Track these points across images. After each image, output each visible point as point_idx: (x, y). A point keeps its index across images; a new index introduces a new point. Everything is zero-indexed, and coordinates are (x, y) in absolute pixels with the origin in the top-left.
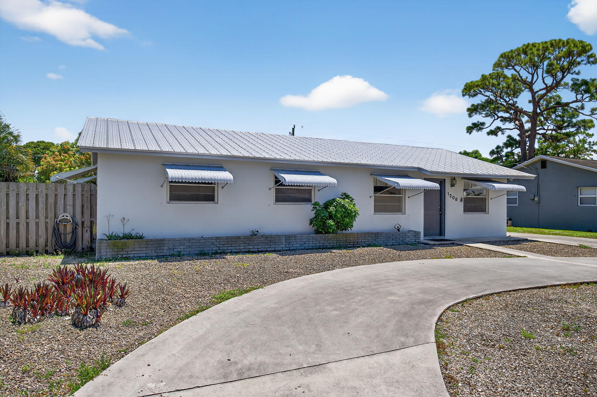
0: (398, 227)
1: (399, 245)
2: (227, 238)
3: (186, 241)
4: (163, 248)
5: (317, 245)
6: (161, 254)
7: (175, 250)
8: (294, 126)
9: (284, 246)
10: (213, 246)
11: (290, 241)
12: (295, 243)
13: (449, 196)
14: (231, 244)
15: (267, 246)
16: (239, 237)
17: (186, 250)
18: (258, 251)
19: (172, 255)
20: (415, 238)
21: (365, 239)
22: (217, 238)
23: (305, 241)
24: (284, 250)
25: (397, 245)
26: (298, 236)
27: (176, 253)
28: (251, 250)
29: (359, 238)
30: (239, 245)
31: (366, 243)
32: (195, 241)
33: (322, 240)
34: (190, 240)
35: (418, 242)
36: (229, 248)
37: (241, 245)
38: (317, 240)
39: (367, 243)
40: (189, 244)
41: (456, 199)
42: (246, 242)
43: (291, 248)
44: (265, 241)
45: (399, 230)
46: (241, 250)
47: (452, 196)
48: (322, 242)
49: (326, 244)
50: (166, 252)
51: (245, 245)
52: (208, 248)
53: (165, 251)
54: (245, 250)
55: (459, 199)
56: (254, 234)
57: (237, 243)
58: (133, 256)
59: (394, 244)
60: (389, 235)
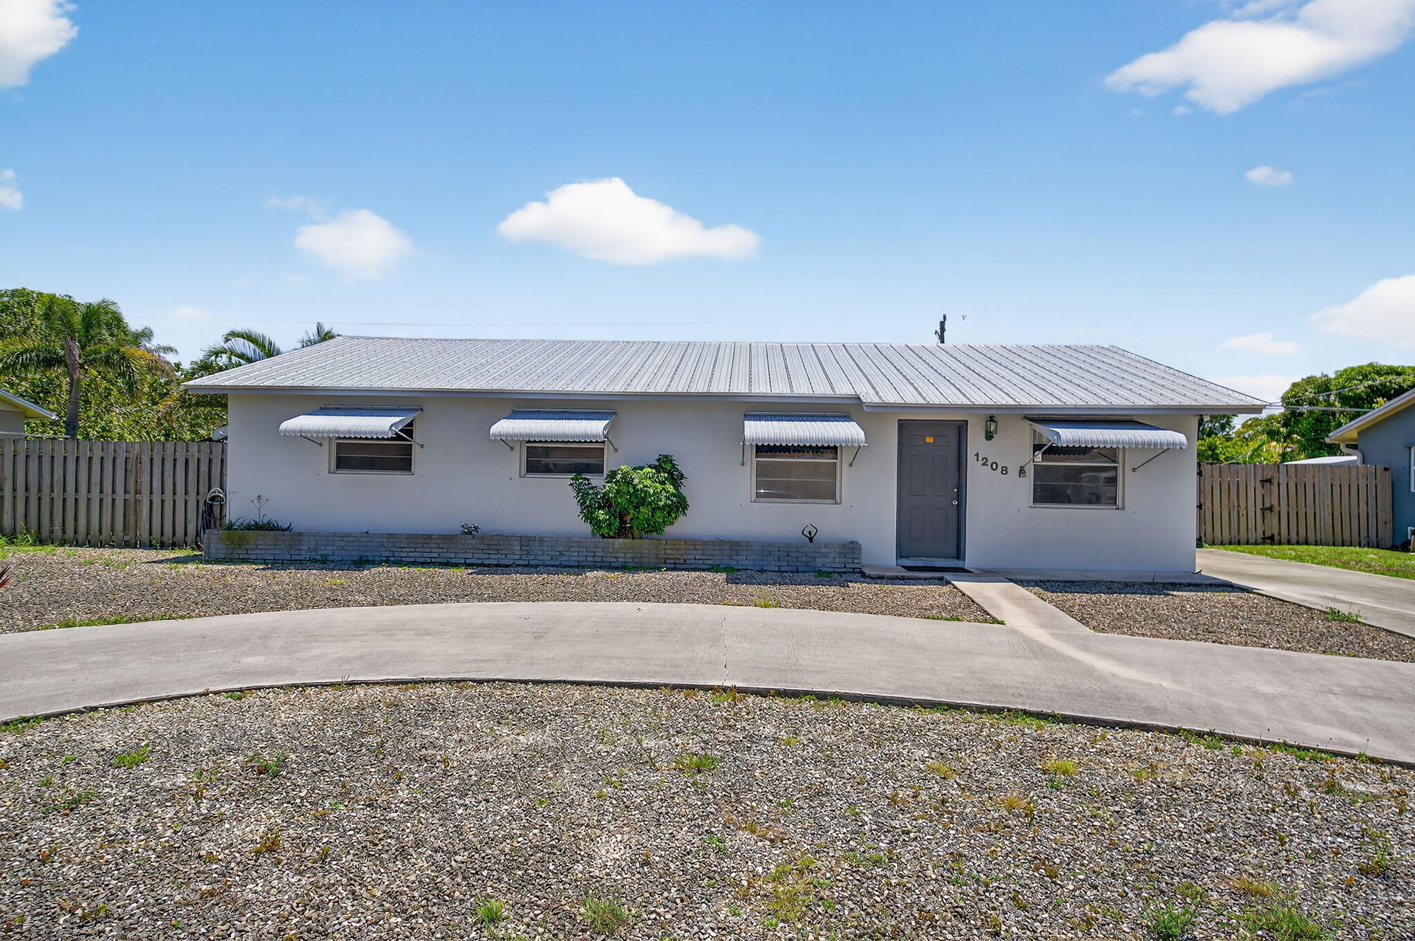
0: (810, 533)
1: (797, 572)
2: (408, 536)
3: (336, 539)
4: (300, 547)
5: (590, 559)
6: (298, 557)
7: (320, 553)
8: (945, 317)
9: (518, 557)
10: (383, 549)
11: (528, 548)
12: (540, 553)
13: (981, 462)
14: (415, 548)
15: (482, 556)
16: (430, 537)
17: (337, 553)
18: (465, 563)
19: (316, 561)
20: (843, 560)
21: (703, 554)
22: (391, 536)
23: (561, 549)
24: (517, 566)
25: (792, 572)
26: (546, 539)
27: (319, 557)
28: (453, 561)
29: (688, 552)
30: (429, 550)
31: (706, 562)
32: (351, 539)
33: (601, 550)
34: (345, 536)
35: (853, 569)
36: (410, 554)
37: (433, 550)
38: (589, 549)
39: (710, 562)
40: (342, 544)
41: (1005, 470)
42: (441, 546)
43: (531, 563)
44: (479, 546)
45: (811, 539)
46: (433, 560)
47: (989, 463)
48: (600, 554)
49: (610, 560)
50: (305, 555)
51: (440, 550)
52: (375, 553)
53: (303, 553)
54: (439, 560)
55: (1013, 470)
56: (470, 532)
57: (425, 545)
58: (254, 557)
59: (782, 569)
60: (771, 549)
